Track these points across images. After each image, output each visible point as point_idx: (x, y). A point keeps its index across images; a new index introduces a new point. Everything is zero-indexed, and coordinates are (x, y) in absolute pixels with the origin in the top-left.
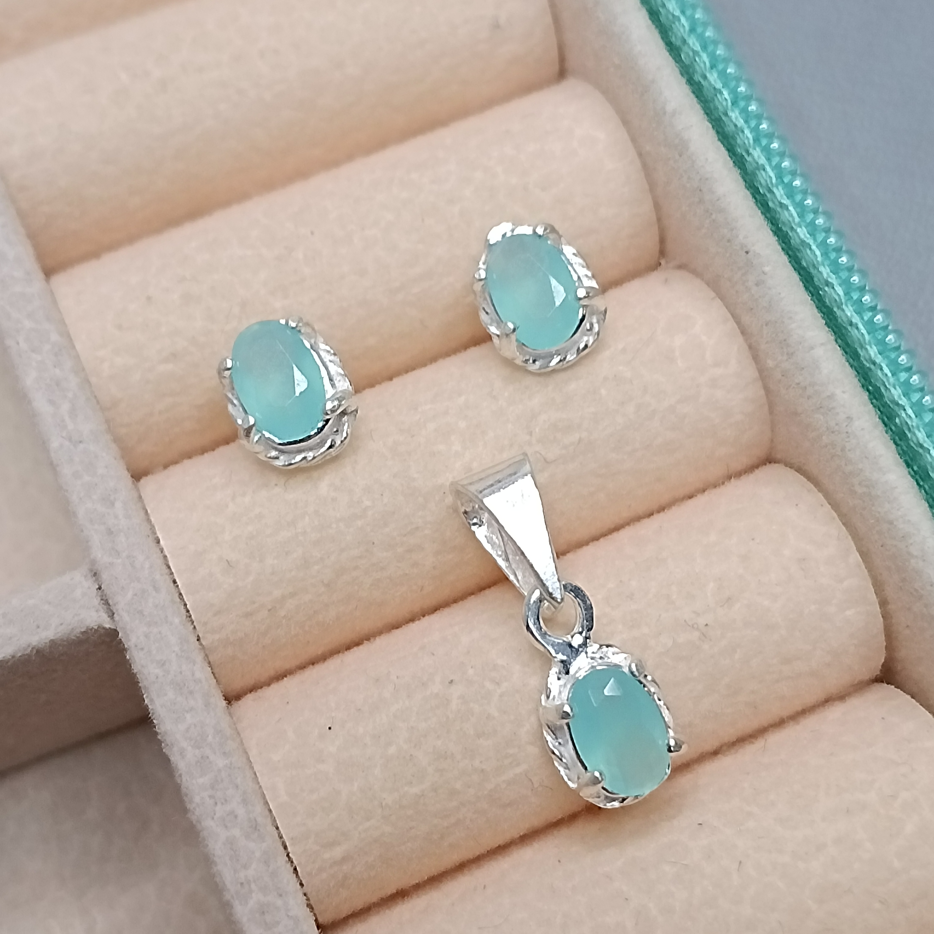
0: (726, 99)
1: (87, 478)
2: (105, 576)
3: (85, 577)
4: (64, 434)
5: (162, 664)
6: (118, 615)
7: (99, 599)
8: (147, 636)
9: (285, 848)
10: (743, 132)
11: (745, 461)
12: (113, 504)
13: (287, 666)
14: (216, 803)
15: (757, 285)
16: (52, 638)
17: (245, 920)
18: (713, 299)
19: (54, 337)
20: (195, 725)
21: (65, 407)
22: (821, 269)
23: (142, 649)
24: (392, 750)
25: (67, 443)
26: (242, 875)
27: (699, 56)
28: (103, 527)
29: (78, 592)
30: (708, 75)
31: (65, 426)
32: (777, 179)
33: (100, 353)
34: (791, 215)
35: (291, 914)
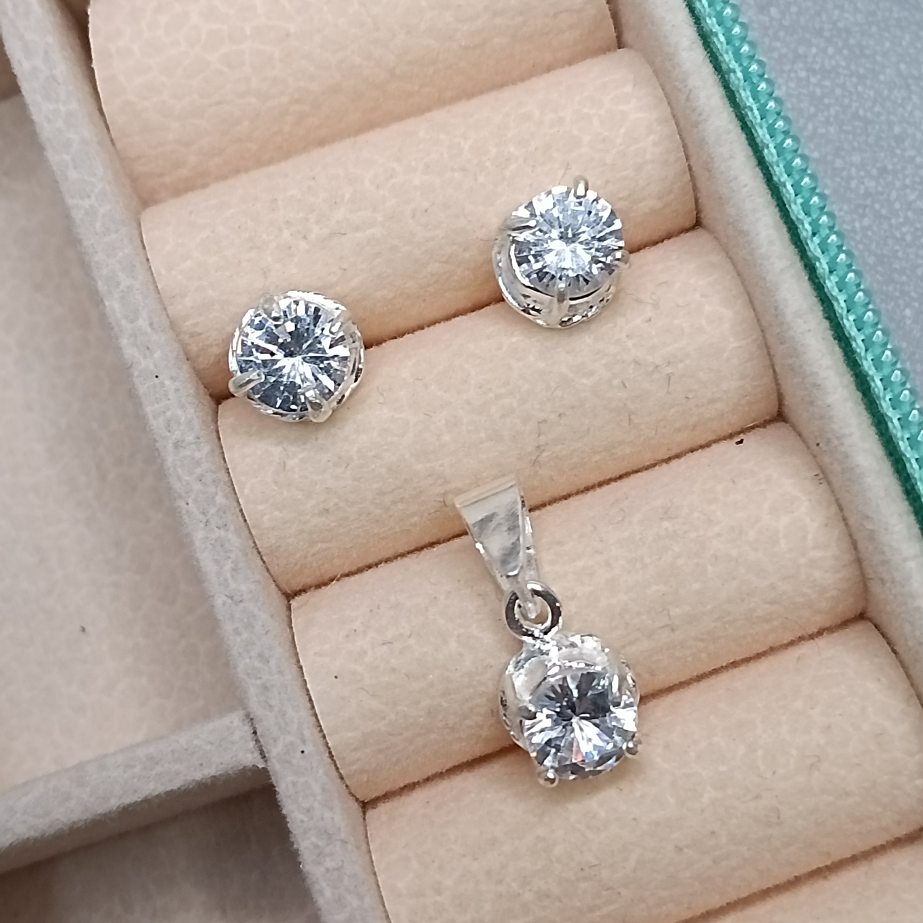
1: (246, 635)
2: (259, 724)
3: (243, 721)
4: (227, 593)
5: (307, 811)
6: (271, 762)
7: (254, 742)
8: (294, 784)
10: (855, 341)
12: (268, 662)
16: (214, 774)
19: (220, 499)
21: (229, 566)
25: (229, 601)
28: (259, 682)
29: (236, 737)
30: (827, 281)
31: (227, 586)
32: (885, 389)
33: (261, 507)
34: (895, 427)
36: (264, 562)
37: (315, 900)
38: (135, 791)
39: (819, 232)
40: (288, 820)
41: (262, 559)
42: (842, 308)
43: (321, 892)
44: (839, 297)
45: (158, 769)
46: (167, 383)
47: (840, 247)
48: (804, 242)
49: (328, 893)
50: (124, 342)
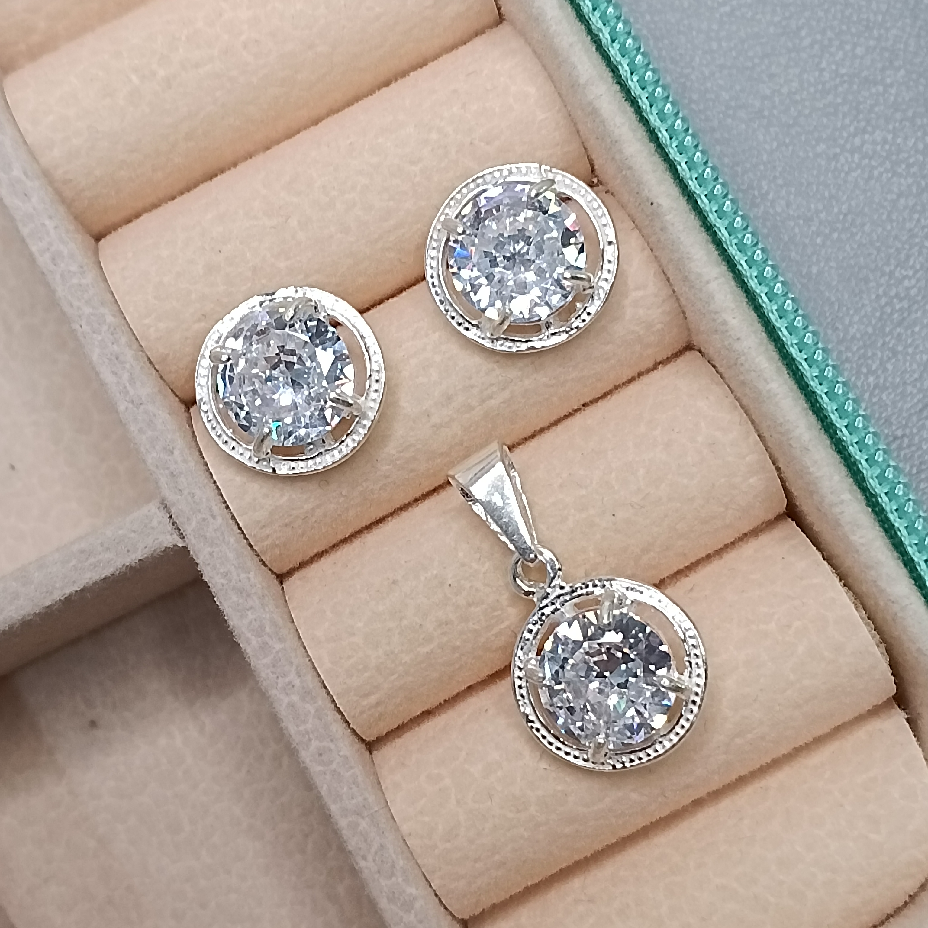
2: (173, 509)
3: (159, 508)
4: (127, 399)
5: (225, 575)
7: (172, 525)
8: (211, 554)
9: (334, 701)
12: (173, 453)
13: (323, 548)
14: (278, 677)
16: (140, 558)
17: (307, 761)
19: (110, 319)
20: (255, 620)
21: (126, 376)
23: (208, 564)
24: (405, 622)
25: (131, 406)
26: (302, 728)
28: (167, 472)
29: (155, 523)
30: (610, 49)
31: (128, 392)
32: (671, 138)
33: (147, 321)
34: (683, 170)
35: (341, 753)
36: (158, 371)
37: (243, 650)
38: (74, 582)
39: (599, 6)
40: (210, 585)
41: (155, 369)
42: (626, 71)
43: (248, 642)
44: (622, 62)
45: (92, 560)
46: (47, 222)
47: (618, 18)
48: (587, 17)
49: (254, 641)
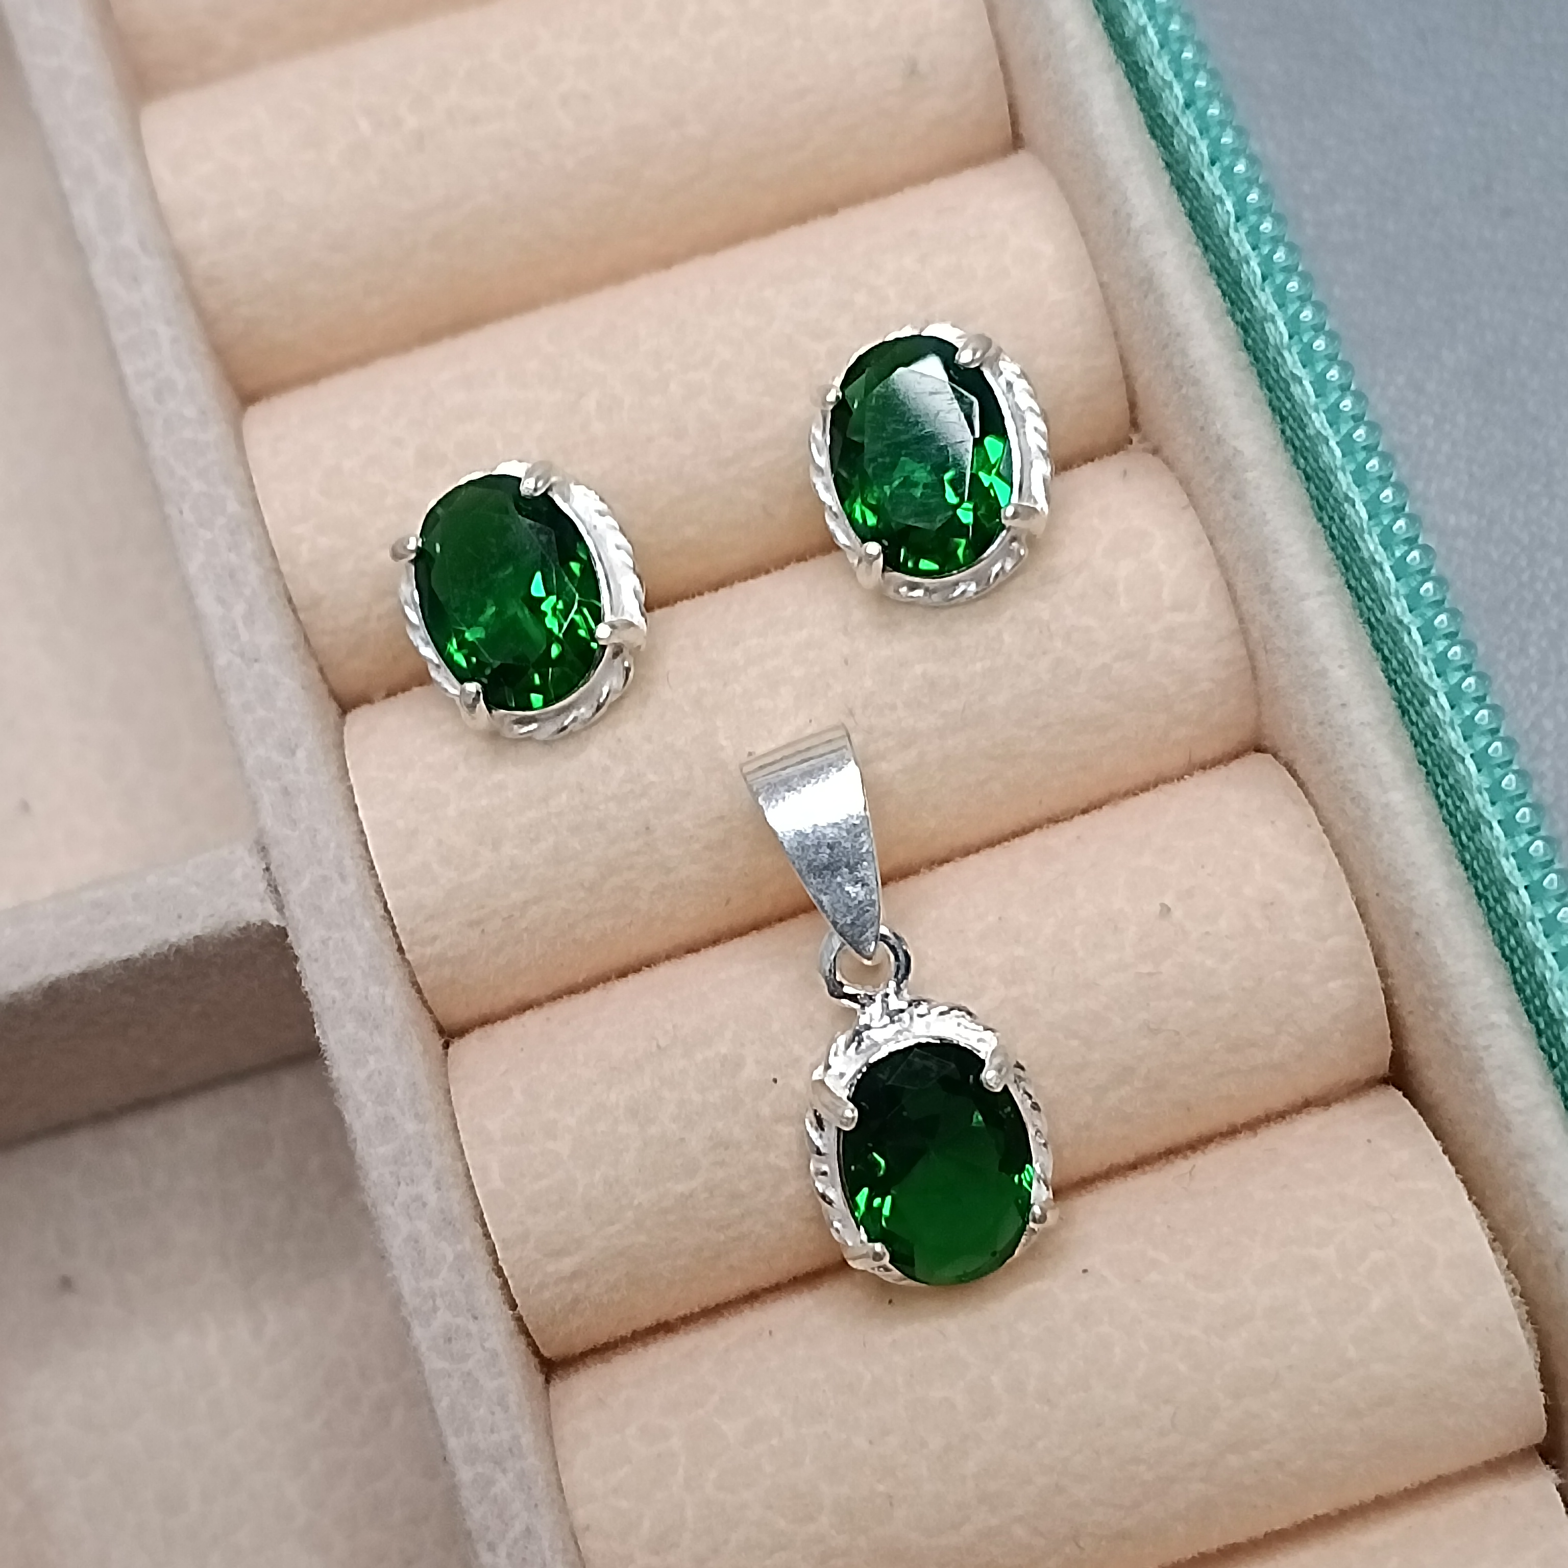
0: (1228, 212)
1: (261, 713)
2: (274, 853)
3: (250, 851)
4: (235, 648)
5: (342, 983)
7: (266, 884)
8: (324, 942)
9: (493, 1251)
10: (1248, 263)
11: (1216, 747)
12: (293, 753)
13: (533, 995)
14: (399, 1184)
15: (1235, 497)
16: (199, 934)
17: (423, 1348)
18: (1184, 508)
19: (233, 506)
20: (380, 1073)
21: (240, 608)
22: (1340, 475)
23: (316, 960)
24: (653, 1130)
25: (238, 660)
26: (424, 1285)
27: (1197, 146)
28: (277, 784)
29: (238, 873)
30: (1205, 176)
31: (238, 637)
32: (1291, 337)
35: (487, 1345)
38: (71, 956)
40: (311, 998)
44: (1224, 197)
45: (111, 922)
46: (161, 329)
49: (369, 1112)
50: (98, 268)
